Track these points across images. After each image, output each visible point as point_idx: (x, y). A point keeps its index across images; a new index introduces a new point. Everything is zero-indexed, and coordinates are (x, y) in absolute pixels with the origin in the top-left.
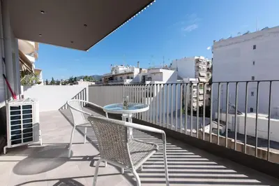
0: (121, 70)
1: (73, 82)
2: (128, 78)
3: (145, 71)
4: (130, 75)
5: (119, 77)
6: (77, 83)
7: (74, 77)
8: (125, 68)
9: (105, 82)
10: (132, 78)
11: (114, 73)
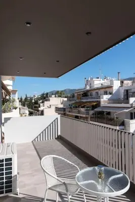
0: (97, 83)
1: (45, 98)
2: (106, 93)
3: (128, 83)
4: (108, 90)
5: (94, 93)
6: (49, 100)
7: (45, 93)
8: (102, 82)
9: (78, 98)
10: (110, 94)
11: (88, 88)
